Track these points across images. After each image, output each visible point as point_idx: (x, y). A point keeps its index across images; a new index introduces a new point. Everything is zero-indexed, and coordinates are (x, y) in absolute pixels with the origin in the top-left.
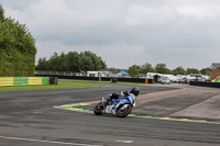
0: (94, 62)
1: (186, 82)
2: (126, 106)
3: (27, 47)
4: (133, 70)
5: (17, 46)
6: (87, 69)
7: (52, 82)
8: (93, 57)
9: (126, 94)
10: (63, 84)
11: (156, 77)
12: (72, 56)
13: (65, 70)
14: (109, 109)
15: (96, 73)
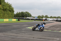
0: (28, 15)
1: (54, 21)
2: (42, 28)
3: (12, 10)
4: (39, 17)
5: (9, 10)
6: (26, 17)
7: (18, 20)
8: (28, 13)
9: (42, 24)
10: (21, 21)
11: (46, 19)
12: (22, 13)
13: (20, 17)
14: (37, 29)
15: (29, 18)
